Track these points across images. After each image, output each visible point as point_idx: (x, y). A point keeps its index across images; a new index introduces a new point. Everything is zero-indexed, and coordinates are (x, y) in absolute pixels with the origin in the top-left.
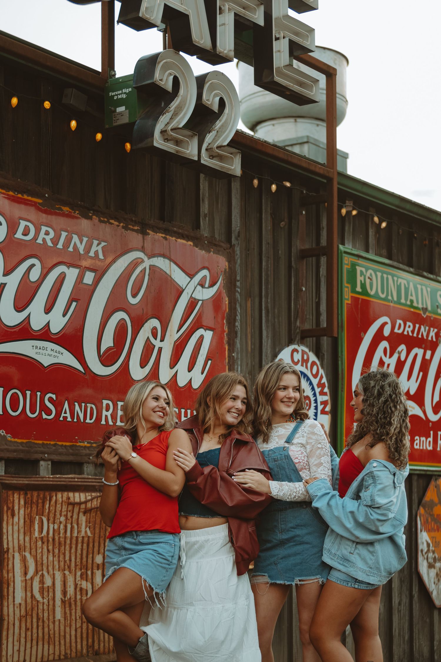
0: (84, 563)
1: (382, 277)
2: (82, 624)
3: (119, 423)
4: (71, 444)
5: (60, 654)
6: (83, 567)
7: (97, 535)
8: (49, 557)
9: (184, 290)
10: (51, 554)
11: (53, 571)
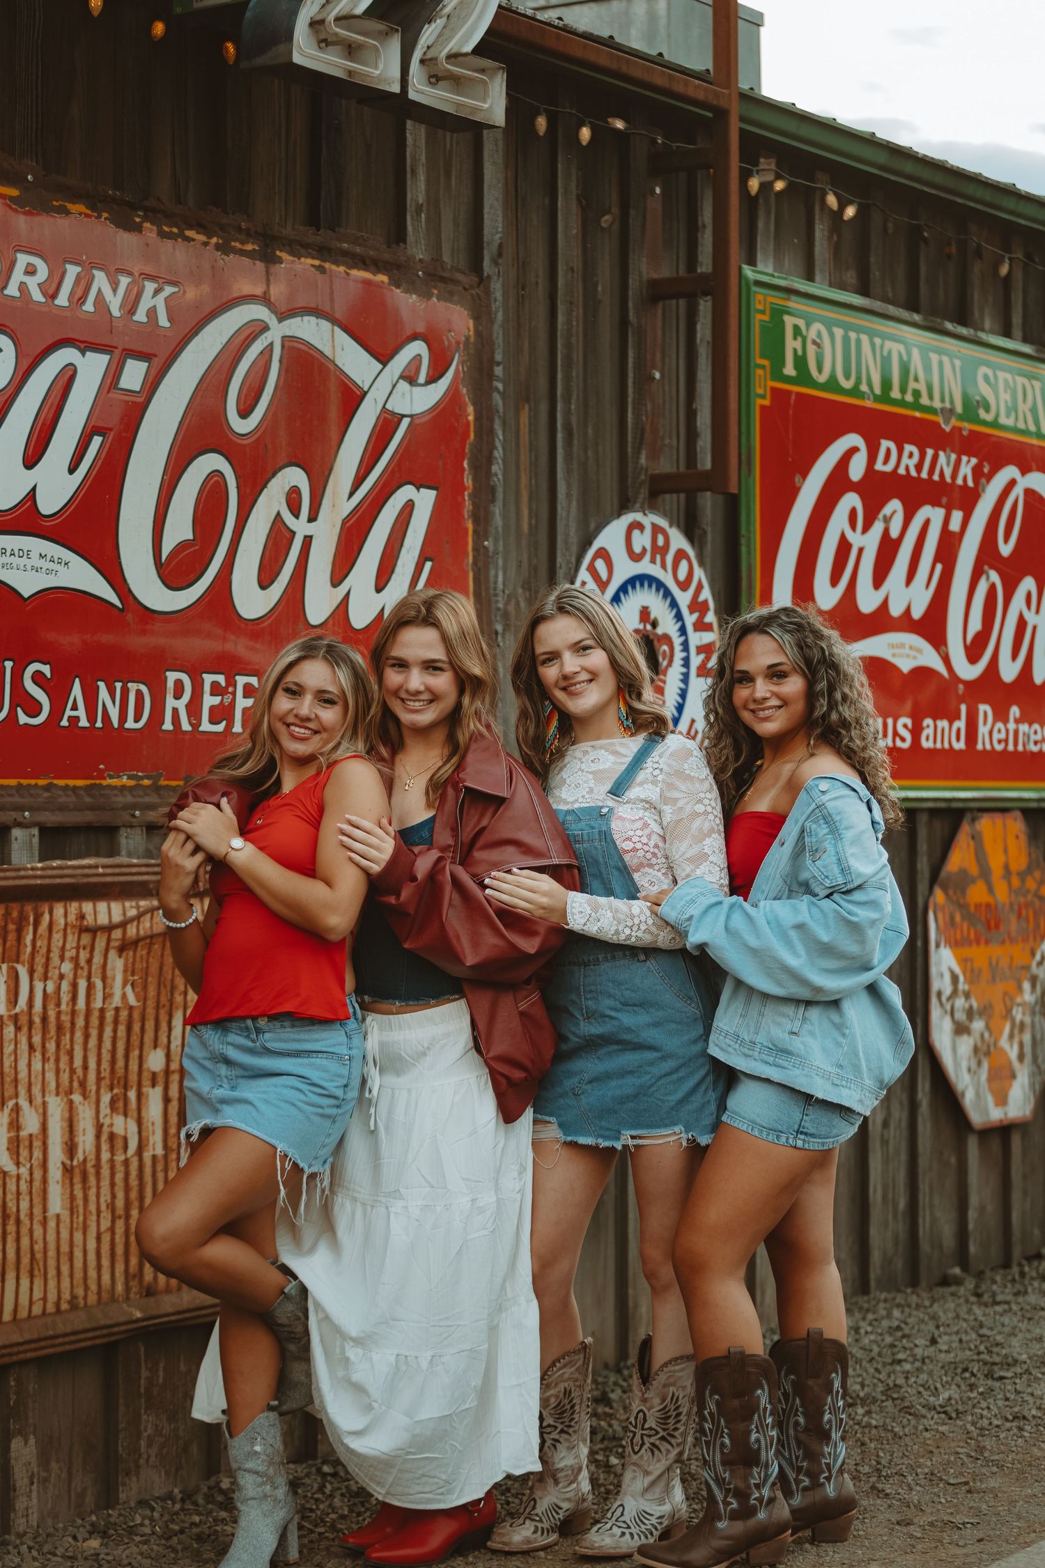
0: (120, 1071)
1: (846, 340)
2: (113, 1222)
3: (206, 726)
4: (89, 782)
5: (59, 1298)
6: (115, 1082)
7: (151, 1003)
8: (33, 1063)
9: (366, 393)
10: (38, 1055)
11: (44, 1096)
